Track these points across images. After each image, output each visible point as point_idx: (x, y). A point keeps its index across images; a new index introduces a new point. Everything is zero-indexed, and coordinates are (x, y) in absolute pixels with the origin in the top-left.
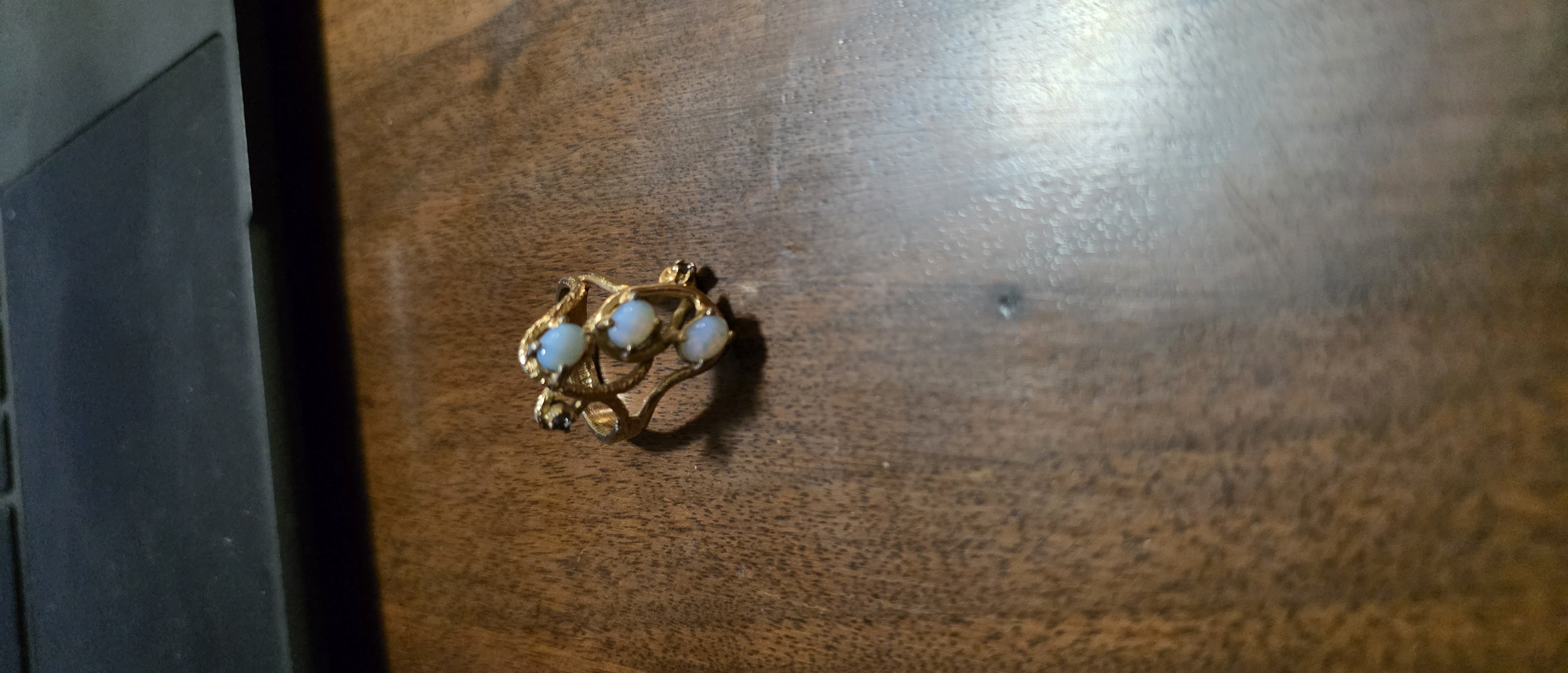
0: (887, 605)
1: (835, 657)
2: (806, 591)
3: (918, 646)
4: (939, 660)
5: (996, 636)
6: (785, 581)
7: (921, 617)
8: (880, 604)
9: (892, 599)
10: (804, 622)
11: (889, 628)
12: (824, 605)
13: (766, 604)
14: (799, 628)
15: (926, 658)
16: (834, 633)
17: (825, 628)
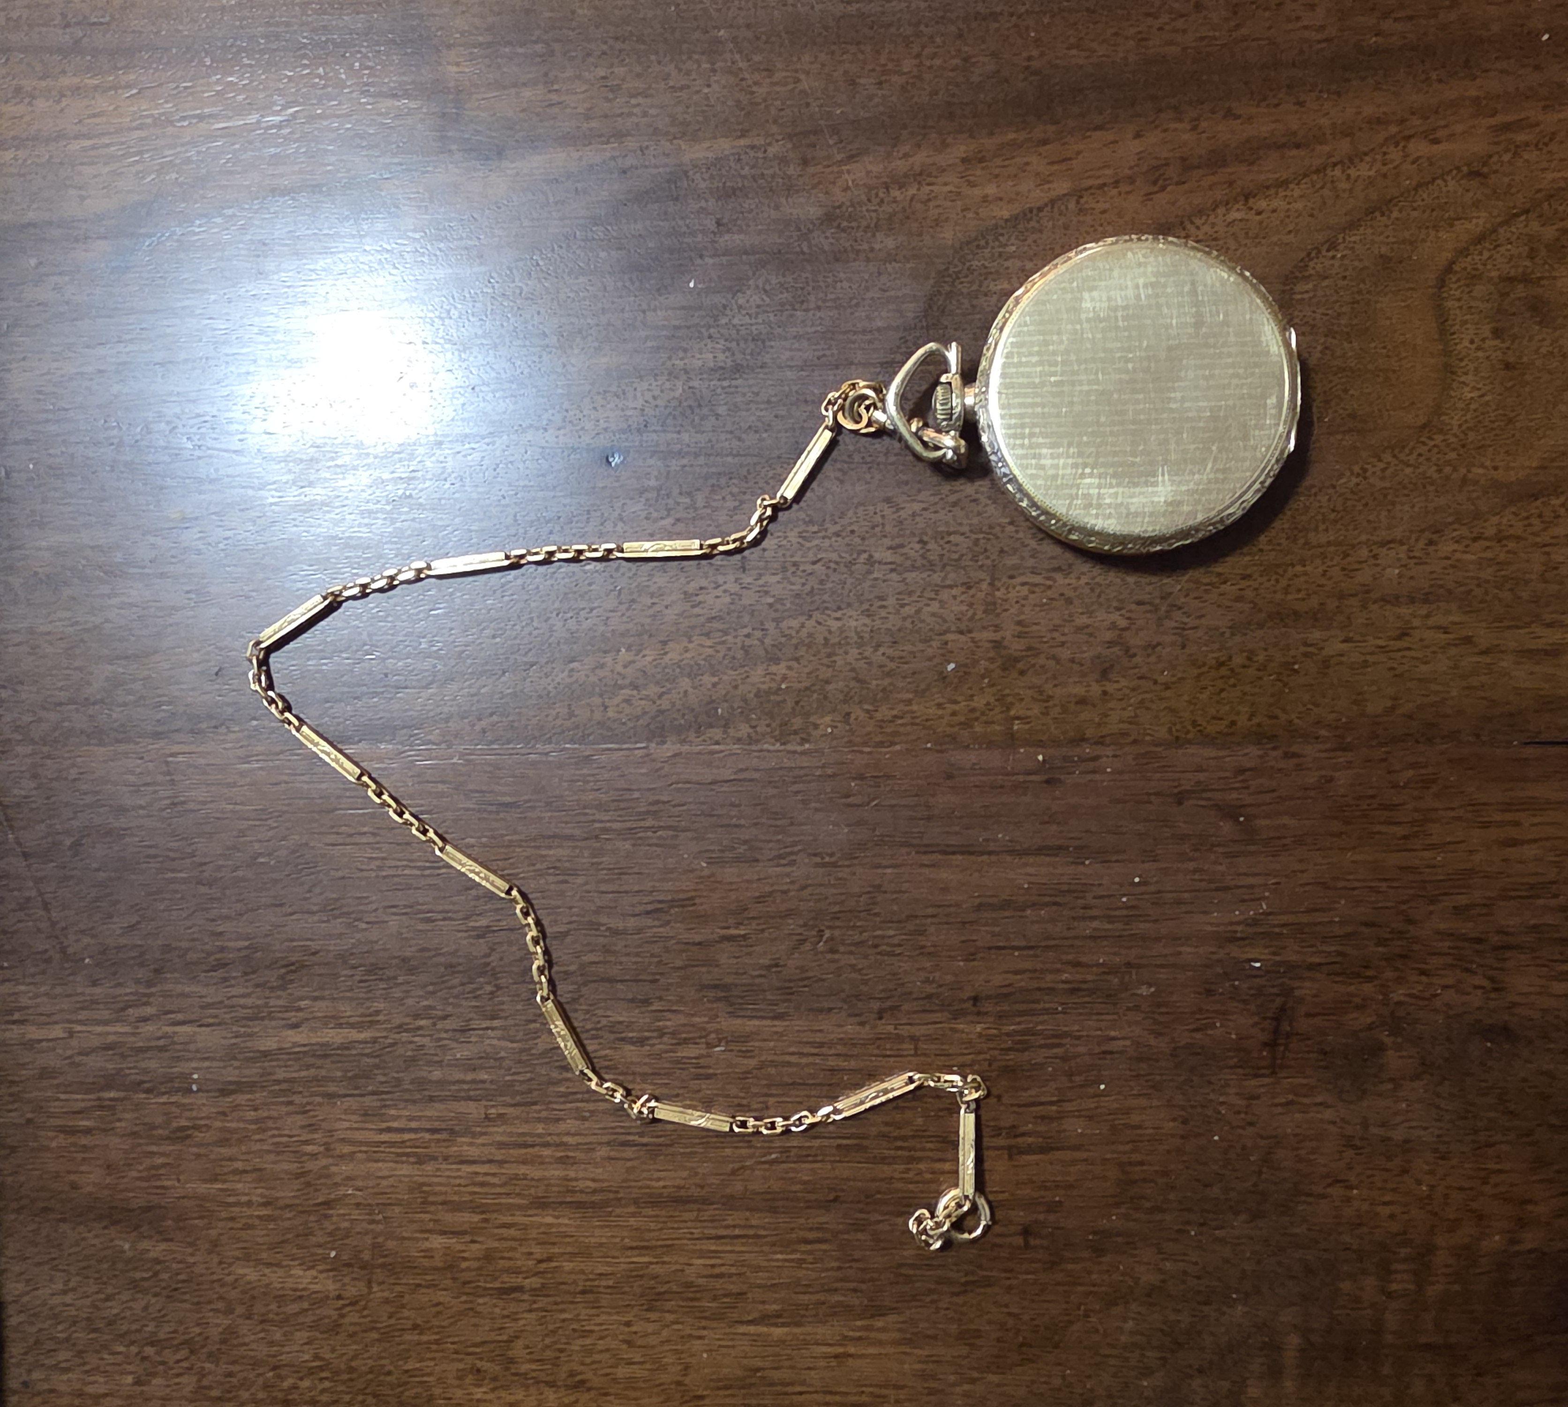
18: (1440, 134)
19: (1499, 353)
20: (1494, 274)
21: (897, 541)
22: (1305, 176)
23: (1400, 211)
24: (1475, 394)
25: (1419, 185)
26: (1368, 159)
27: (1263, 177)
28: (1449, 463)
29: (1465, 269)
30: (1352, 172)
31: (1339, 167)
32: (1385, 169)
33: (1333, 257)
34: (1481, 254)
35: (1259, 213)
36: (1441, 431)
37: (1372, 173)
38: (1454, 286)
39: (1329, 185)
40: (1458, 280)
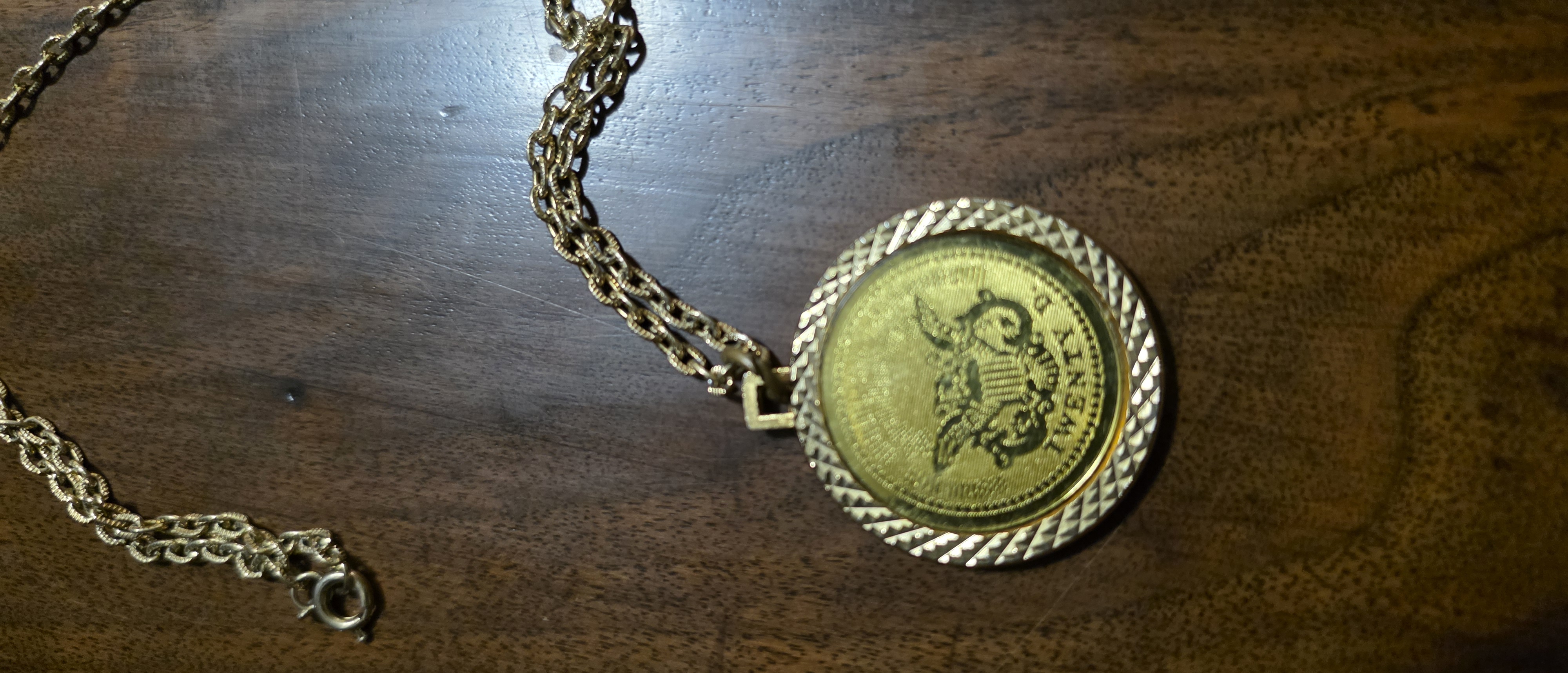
0: (176, 616)
1: (130, 656)
2: (111, 602)
3: (198, 650)
4: (213, 661)
5: (257, 645)
6: (92, 593)
7: (203, 627)
8: (171, 616)
9: (182, 612)
10: (106, 627)
11: (175, 635)
12: (125, 614)
13: (75, 611)
14: (102, 632)
15: (203, 659)
16: (131, 636)
17: (125, 633)
18: (1438, 99)
19: (1488, 443)
20: (1497, 322)
21: (613, 559)
22: (1226, 136)
23: (1363, 208)
24: (1444, 497)
25: (1397, 172)
26: (1323, 122)
27: (1161, 130)
28: (1388, 593)
29: (1451, 306)
30: (1296, 140)
31: (1277, 131)
32: (1345, 141)
33: (1253, 262)
34: (1478, 286)
35: (1151, 183)
36: (1381, 542)
37: (1327, 145)
38: (1430, 331)
39: (1260, 156)
40: (1438, 321)
